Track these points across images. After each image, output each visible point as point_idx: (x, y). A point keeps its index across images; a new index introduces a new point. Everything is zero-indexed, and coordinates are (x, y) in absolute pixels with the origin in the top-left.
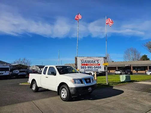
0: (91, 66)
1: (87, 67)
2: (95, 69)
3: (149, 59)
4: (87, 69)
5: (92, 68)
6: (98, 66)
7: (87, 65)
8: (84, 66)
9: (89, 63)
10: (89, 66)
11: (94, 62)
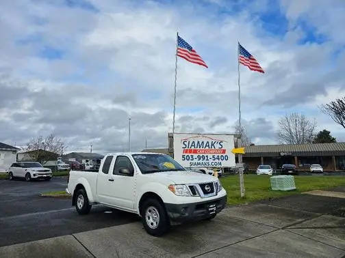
0: (205, 155)
1: (195, 156)
2: (214, 162)
3: (334, 139)
4: (196, 161)
5: (207, 160)
6: (220, 155)
7: (195, 152)
8: (190, 155)
9: (201, 148)
10: (201, 155)
11: (212, 145)
